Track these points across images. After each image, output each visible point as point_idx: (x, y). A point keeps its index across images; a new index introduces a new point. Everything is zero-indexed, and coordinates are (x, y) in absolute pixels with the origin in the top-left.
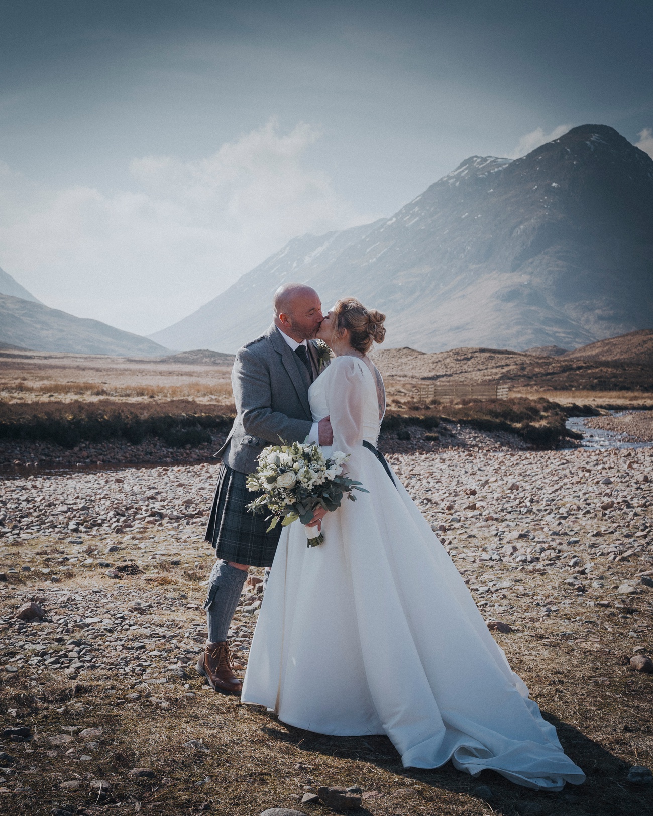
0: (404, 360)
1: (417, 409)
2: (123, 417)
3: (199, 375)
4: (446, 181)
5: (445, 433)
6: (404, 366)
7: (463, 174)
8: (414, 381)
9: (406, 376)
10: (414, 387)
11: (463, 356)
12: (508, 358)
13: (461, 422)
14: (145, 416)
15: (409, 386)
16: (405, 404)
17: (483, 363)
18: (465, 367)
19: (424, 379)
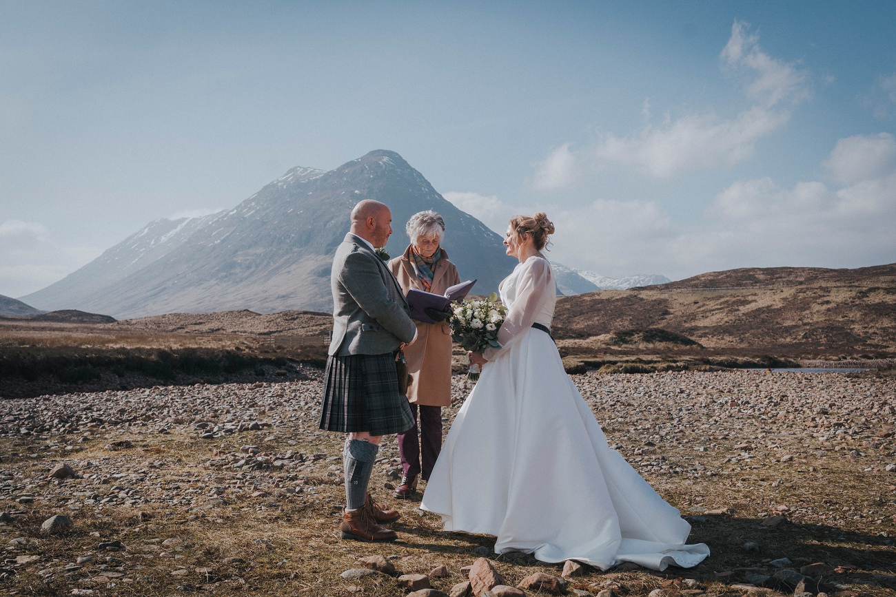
0: (244, 320)
1: (267, 352)
2: (21, 357)
3: (70, 330)
4: (277, 183)
5: (291, 369)
6: (244, 324)
7: (289, 179)
8: (253, 336)
9: (245, 332)
10: (254, 340)
11: (290, 317)
12: (325, 319)
13: (302, 361)
14: (42, 355)
15: (251, 339)
16: (256, 349)
17: (306, 322)
18: (293, 325)
19: (260, 334)
